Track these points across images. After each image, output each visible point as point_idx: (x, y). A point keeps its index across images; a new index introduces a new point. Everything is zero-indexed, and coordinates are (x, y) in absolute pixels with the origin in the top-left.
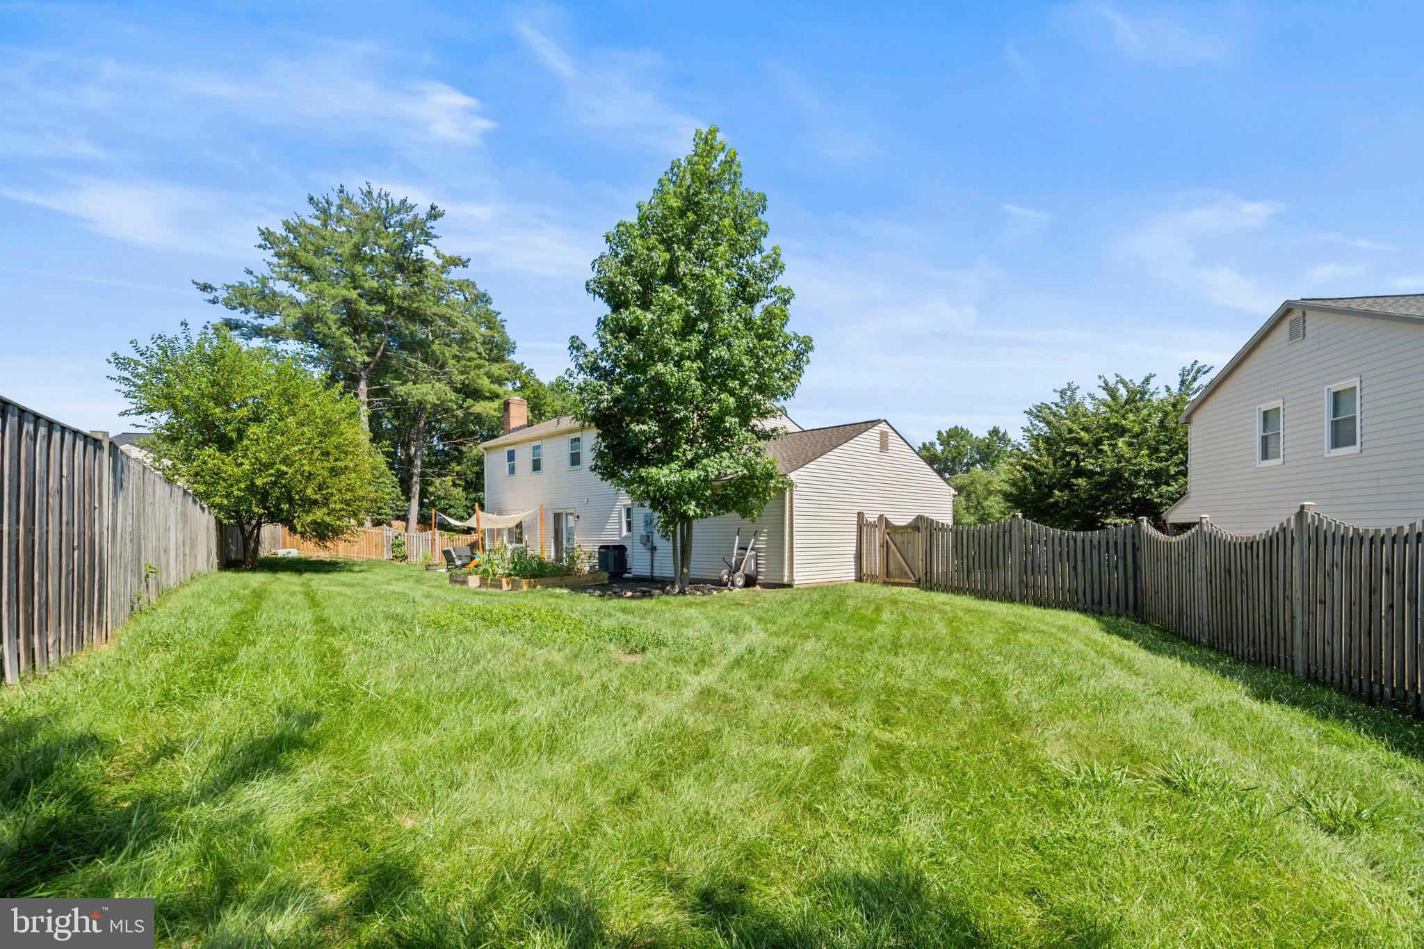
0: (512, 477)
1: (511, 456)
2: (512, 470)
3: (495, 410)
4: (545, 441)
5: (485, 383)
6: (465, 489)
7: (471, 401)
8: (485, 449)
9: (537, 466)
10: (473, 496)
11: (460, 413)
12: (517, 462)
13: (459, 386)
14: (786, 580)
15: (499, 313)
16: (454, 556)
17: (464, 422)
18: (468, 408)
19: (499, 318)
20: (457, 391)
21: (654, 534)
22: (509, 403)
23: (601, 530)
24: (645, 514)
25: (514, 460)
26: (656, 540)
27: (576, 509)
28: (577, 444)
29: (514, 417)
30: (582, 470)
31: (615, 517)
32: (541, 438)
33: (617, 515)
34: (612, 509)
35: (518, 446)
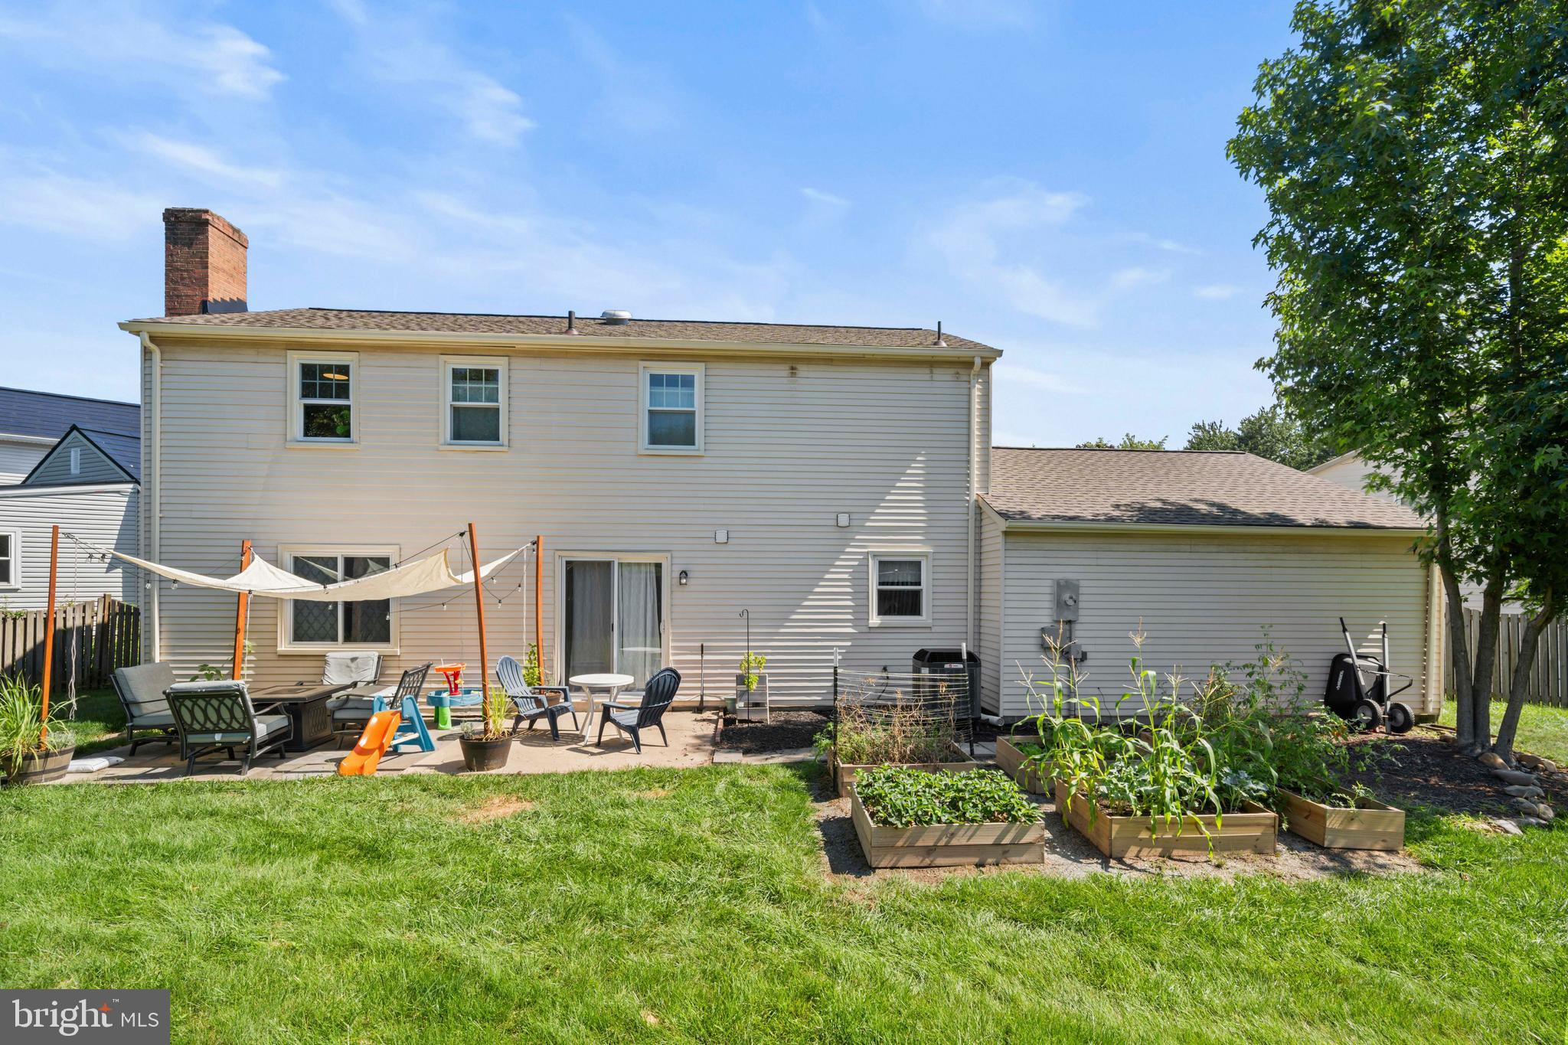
0: (331, 445)
2: (324, 423)
4: (522, 364)
8: (152, 338)
9: (471, 426)
12: (363, 402)
14: (1431, 708)
21: (1077, 626)
22: (206, 223)
23: (786, 609)
24: (1062, 583)
25: (347, 397)
26: (1082, 638)
27: (675, 554)
28: (680, 390)
29: (217, 269)
30: (704, 460)
31: (838, 580)
32: (508, 352)
33: (846, 576)
34: (828, 562)
35: (367, 359)
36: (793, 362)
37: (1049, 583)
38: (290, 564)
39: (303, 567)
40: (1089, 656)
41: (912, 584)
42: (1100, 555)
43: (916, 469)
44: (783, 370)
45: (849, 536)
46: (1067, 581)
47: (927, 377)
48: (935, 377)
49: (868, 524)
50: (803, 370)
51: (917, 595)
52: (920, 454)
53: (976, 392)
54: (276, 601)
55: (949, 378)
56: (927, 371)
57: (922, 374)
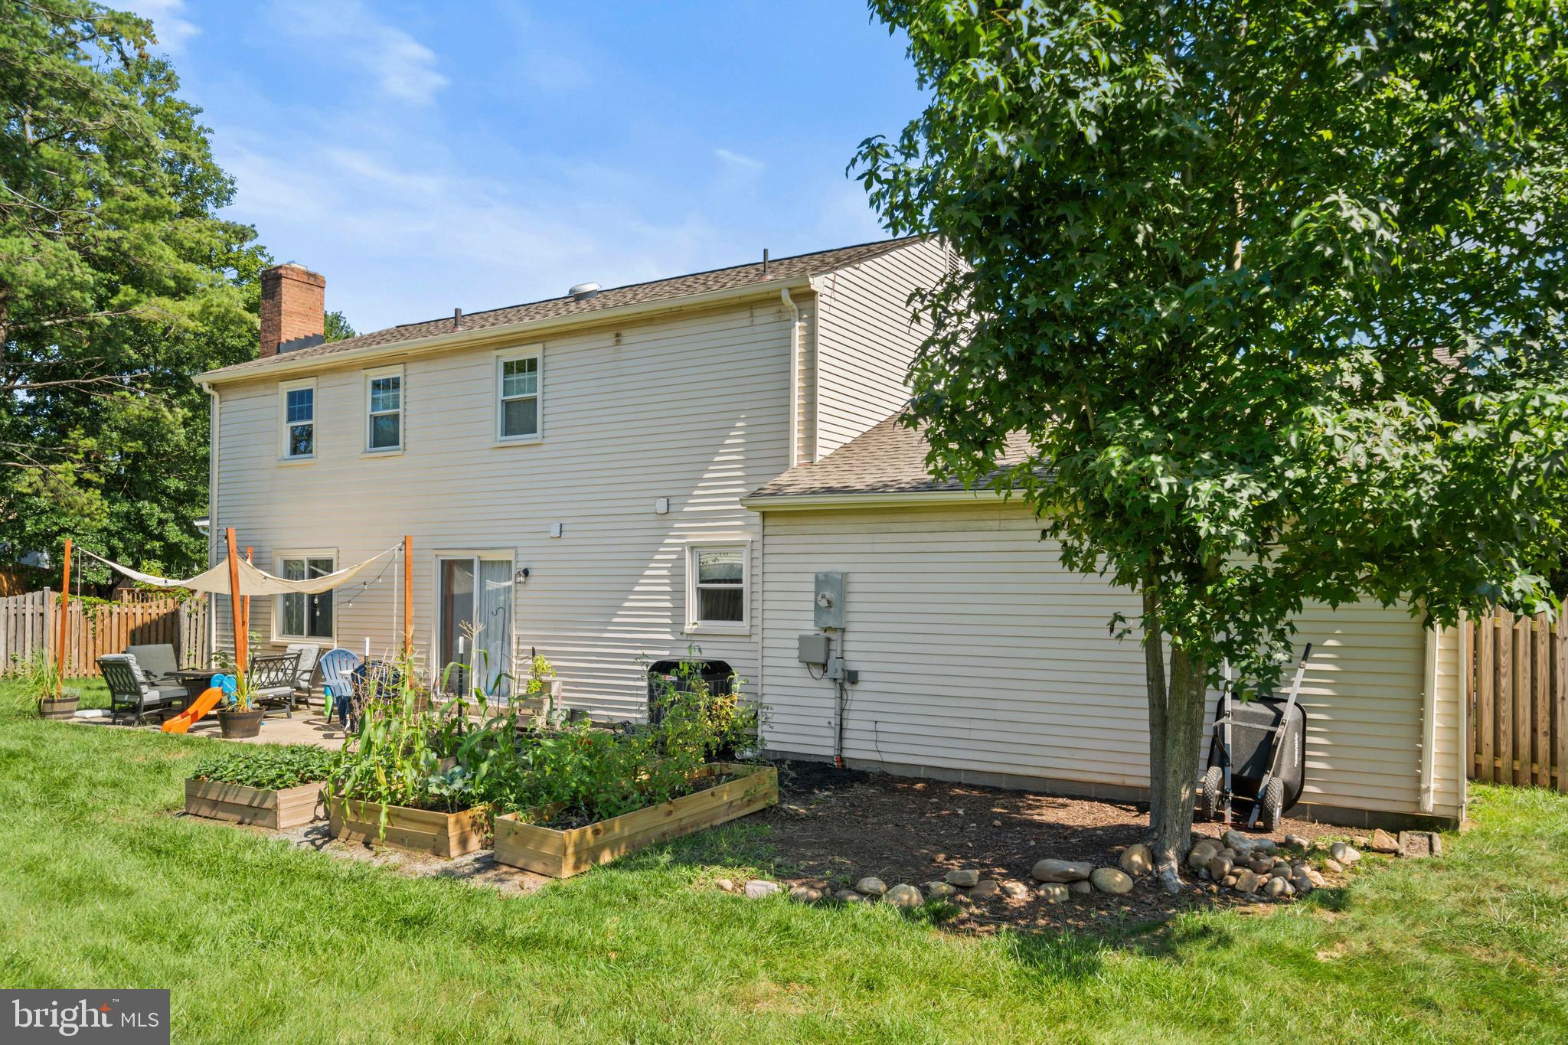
0: (302, 460)
1: (300, 405)
2: (302, 442)
3: (191, 316)
4: (414, 368)
5: (166, 261)
6: (106, 492)
7: (132, 291)
8: (214, 386)
9: (385, 434)
10: (124, 507)
11: (103, 318)
12: (319, 421)
13: (102, 251)
14: (1430, 804)
15: (198, 111)
16: (140, 677)
17: (108, 340)
18: (124, 307)
19: (198, 120)
20: (96, 263)
21: (848, 636)
22: (280, 277)
23: (607, 611)
24: (821, 577)
25: (310, 417)
26: (856, 651)
27: (520, 551)
28: (526, 376)
29: (291, 313)
30: (543, 448)
31: (655, 578)
32: (403, 359)
33: (665, 572)
34: (648, 556)
35: (324, 381)
36: (617, 328)
37: (812, 578)
38: (280, 567)
39: (291, 571)
40: (861, 676)
41: (732, 581)
42: (878, 538)
43: (736, 438)
44: (608, 339)
45: (669, 524)
46: (826, 575)
47: (746, 322)
48: (757, 321)
49: (687, 509)
50: (628, 336)
51: (737, 595)
52: (739, 419)
53: (798, 331)
54: (271, 598)
55: (770, 319)
56: (747, 314)
57: (741, 319)
